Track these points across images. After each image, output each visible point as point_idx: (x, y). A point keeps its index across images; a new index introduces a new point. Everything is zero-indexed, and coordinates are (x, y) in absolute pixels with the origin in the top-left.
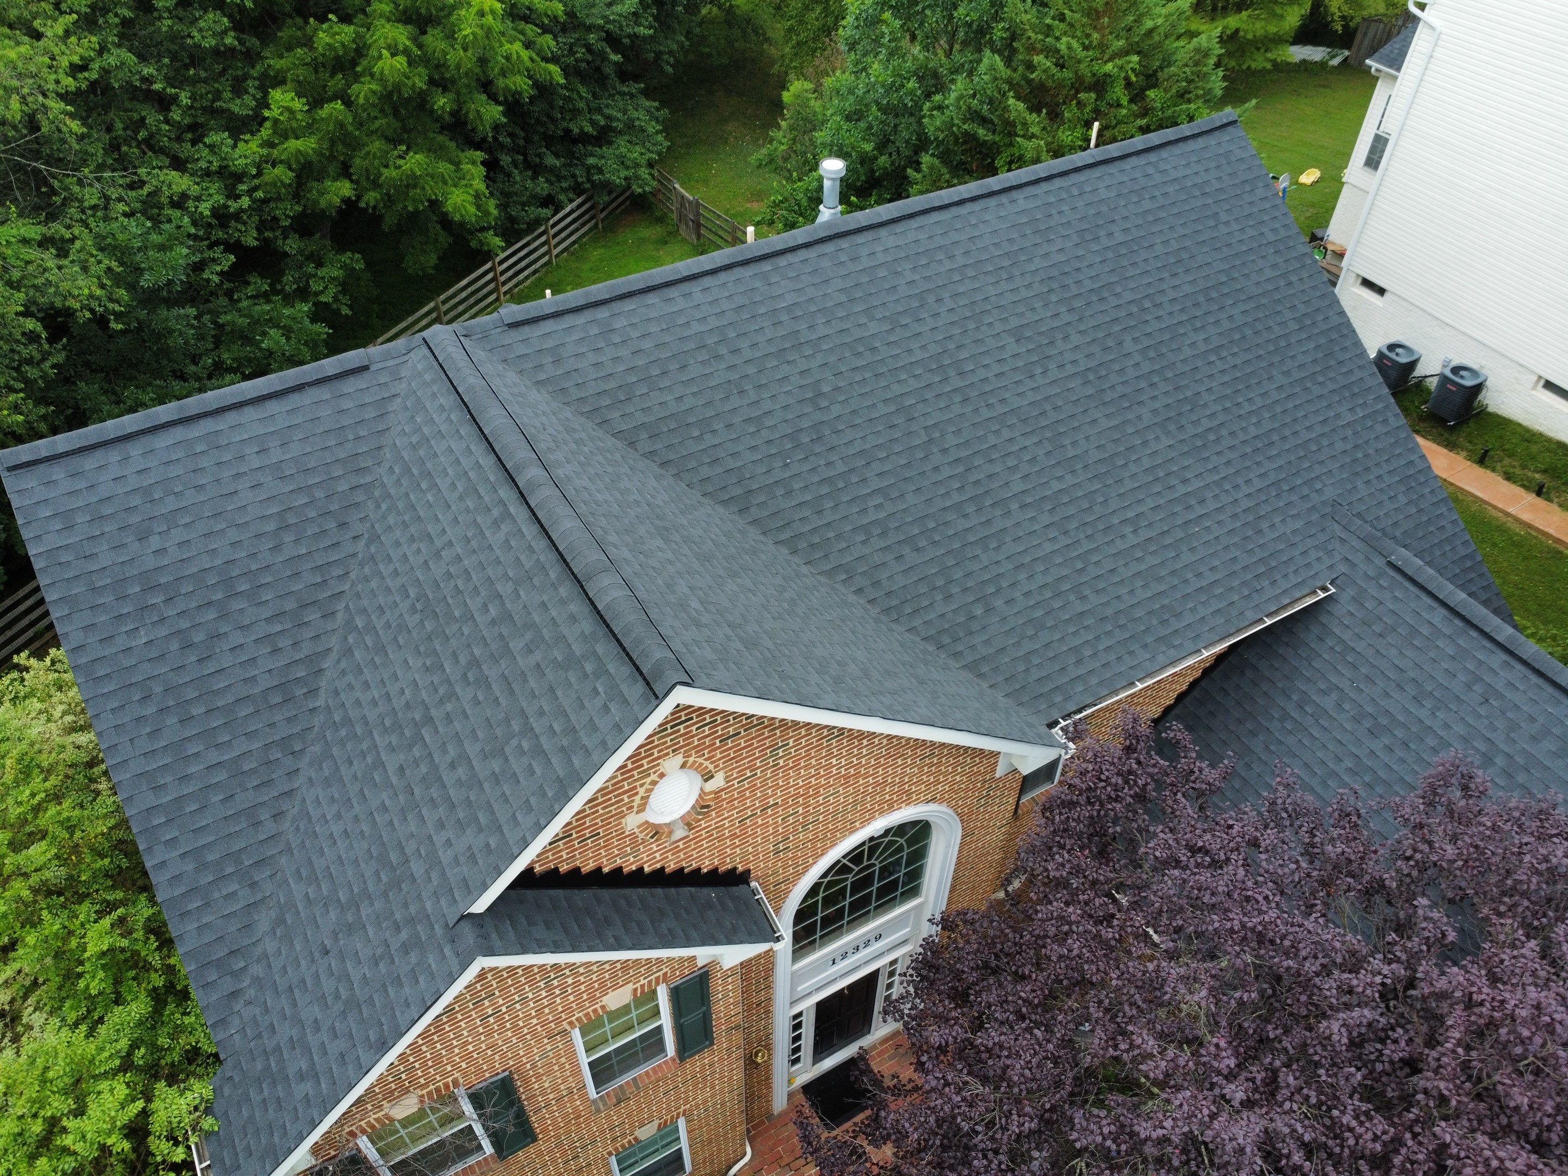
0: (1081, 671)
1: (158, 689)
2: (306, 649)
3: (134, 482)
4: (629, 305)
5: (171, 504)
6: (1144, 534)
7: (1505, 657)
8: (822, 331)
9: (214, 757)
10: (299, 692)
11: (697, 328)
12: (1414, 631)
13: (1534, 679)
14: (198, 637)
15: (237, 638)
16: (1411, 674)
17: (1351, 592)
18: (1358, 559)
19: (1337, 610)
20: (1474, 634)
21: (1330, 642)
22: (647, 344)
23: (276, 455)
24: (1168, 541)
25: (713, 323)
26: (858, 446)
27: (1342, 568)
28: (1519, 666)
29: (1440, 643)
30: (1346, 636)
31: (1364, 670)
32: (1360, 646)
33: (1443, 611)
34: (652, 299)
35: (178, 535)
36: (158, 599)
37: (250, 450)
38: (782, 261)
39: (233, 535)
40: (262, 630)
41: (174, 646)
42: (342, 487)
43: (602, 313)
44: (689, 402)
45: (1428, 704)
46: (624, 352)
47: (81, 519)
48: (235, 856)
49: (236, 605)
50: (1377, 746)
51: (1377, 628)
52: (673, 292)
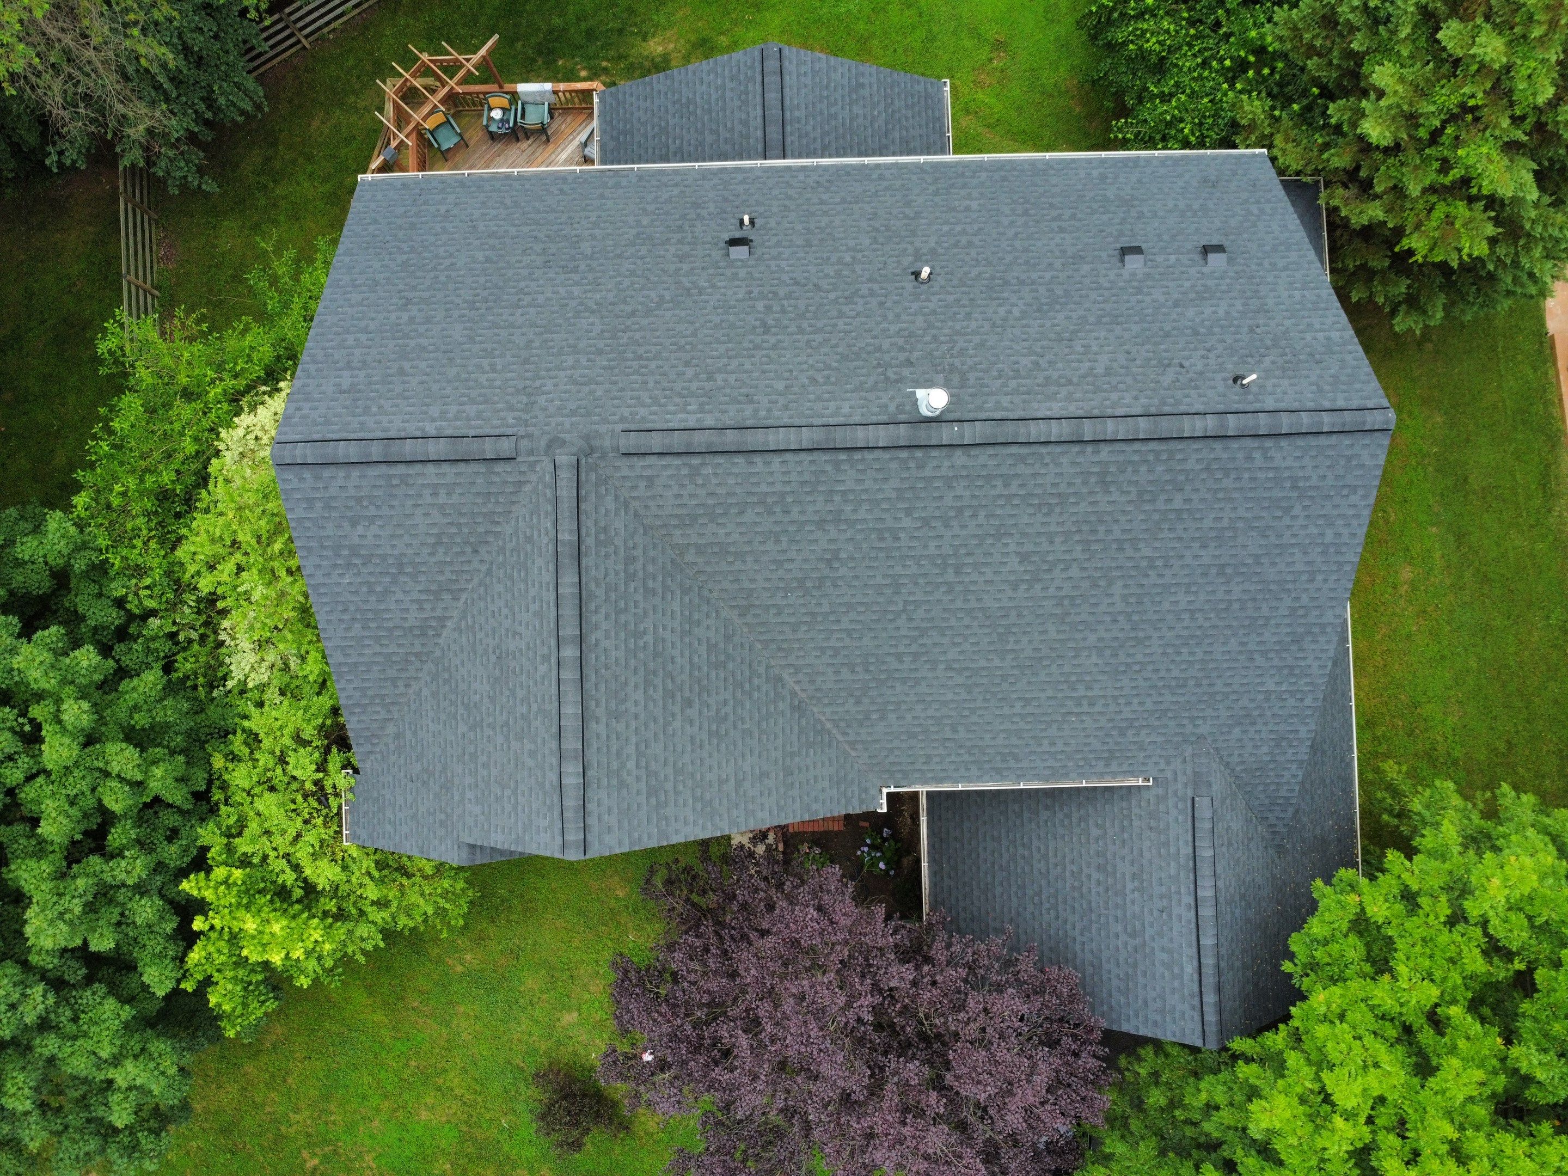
0: (925, 767)
1: (352, 608)
2: (439, 612)
3: (352, 492)
4: (720, 459)
5: (372, 511)
10: (431, 633)
12: (1166, 844)
13: (1193, 926)
16: (1144, 862)
17: (1160, 791)
18: (1182, 779)
19: (1145, 794)
20: (1192, 877)
21: (1125, 805)
22: (720, 491)
23: (441, 500)
24: (1045, 718)
25: (779, 487)
26: (846, 599)
28: (1193, 912)
29: (1173, 864)
30: (1135, 811)
31: (1126, 836)
32: (1136, 823)
33: (1190, 850)
34: (739, 459)
36: (358, 561)
37: (427, 492)
42: (481, 529)
46: (702, 492)
47: (319, 505)
48: (382, 697)
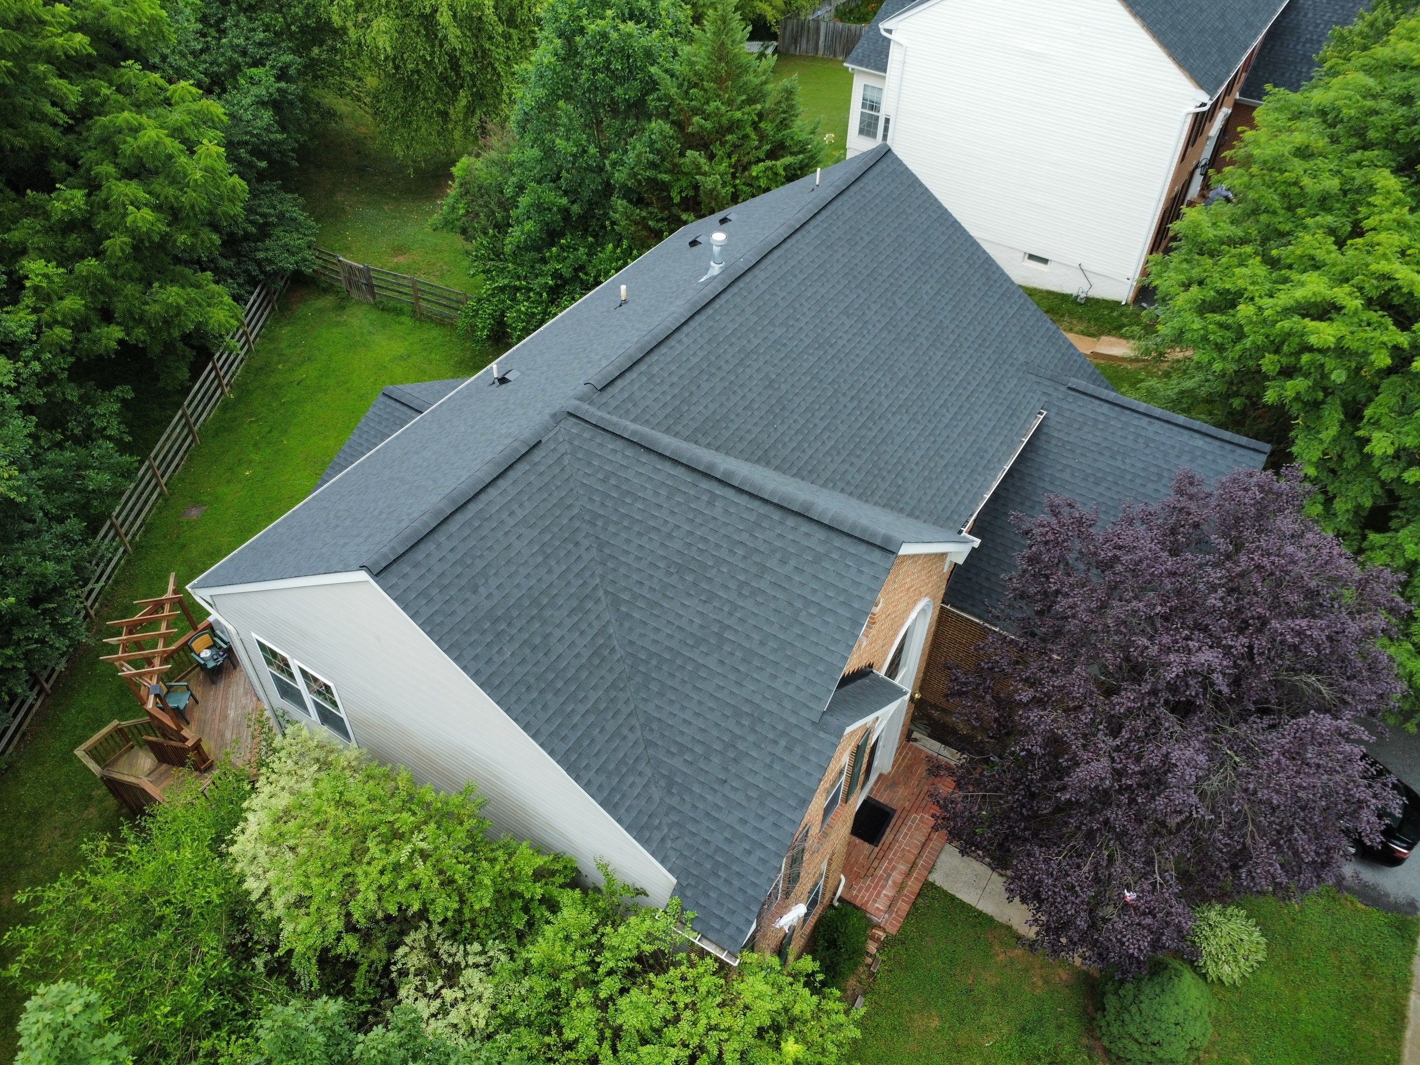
0: (959, 498)
1: (532, 680)
2: (597, 625)
3: (452, 558)
4: (654, 357)
5: (480, 564)
6: (953, 410)
7: (1147, 419)
8: (756, 342)
9: (582, 709)
10: (606, 652)
11: (695, 360)
12: (1096, 421)
13: (1167, 426)
14: (537, 640)
15: (558, 633)
16: (1104, 444)
17: (1054, 410)
18: (1050, 391)
19: (1051, 423)
20: (1128, 412)
21: (1054, 442)
22: (675, 379)
23: (520, 514)
24: (964, 411)
25: (701, 354)
26: (804, 406)
27: (1045, 399)
28: (1156, 422)
29: (1112, 423)
30: (1061, 435)
31: (1078, 451)
32: (1071, 439)
33: (1107, 405)
34: (663, 349)
35: (494, 582)
37: (505, 515)
38: (717, 305)
39: (523, 571)
40: (569, 623)
41: (527, 651)
42: (565, 521)
43: (643, 367)
44: (712, 407)
45: (1119, 457)
47: (434, 592)
48: (622, 762)
49: (548, 613)
50: (1101, 489)
51: (1076, 426)
52: (672, 342)
